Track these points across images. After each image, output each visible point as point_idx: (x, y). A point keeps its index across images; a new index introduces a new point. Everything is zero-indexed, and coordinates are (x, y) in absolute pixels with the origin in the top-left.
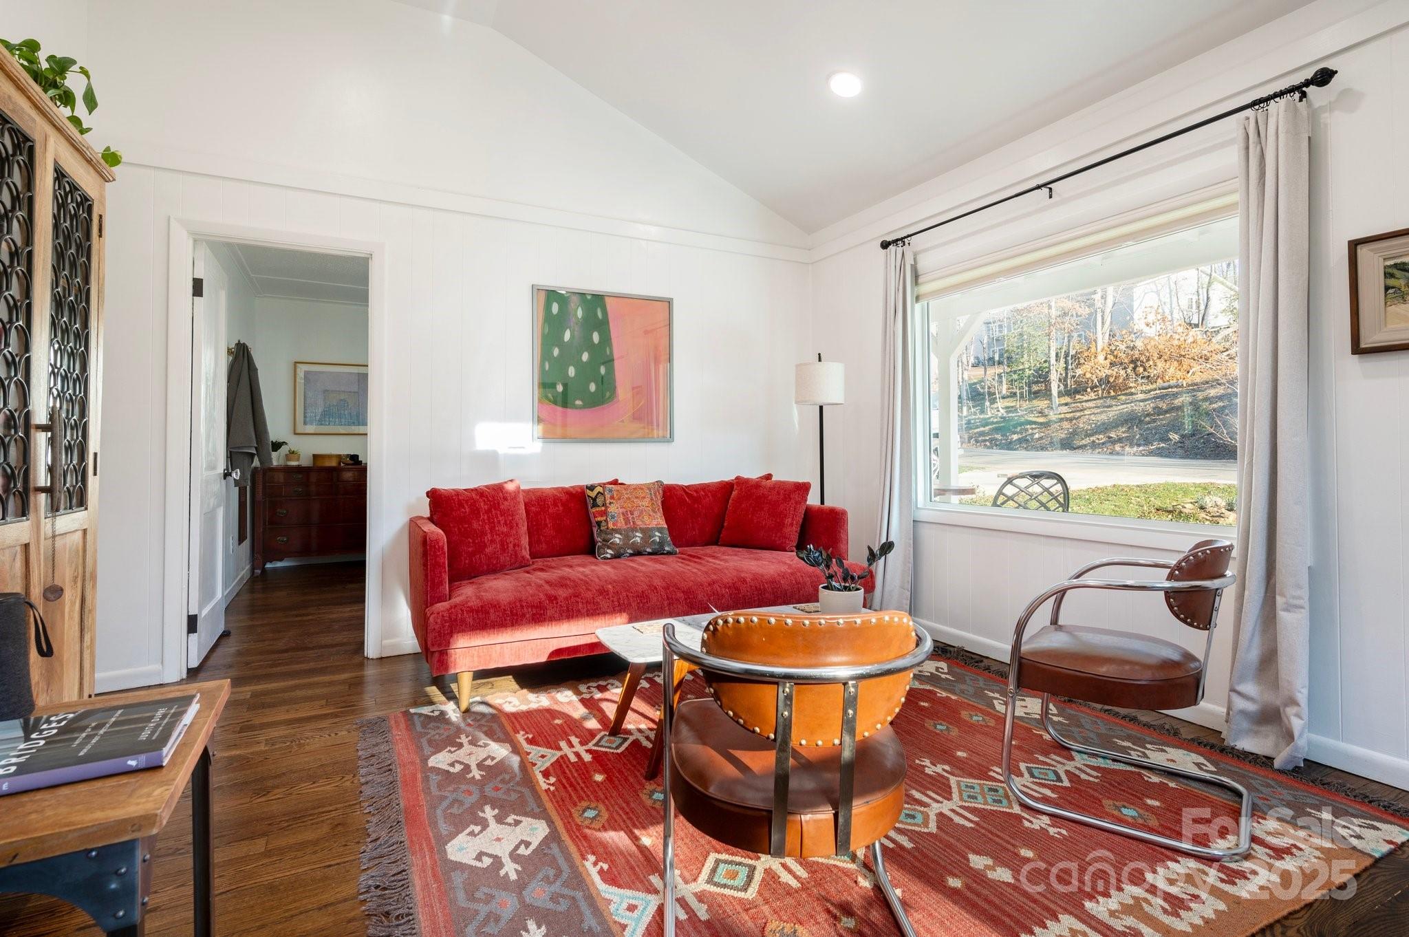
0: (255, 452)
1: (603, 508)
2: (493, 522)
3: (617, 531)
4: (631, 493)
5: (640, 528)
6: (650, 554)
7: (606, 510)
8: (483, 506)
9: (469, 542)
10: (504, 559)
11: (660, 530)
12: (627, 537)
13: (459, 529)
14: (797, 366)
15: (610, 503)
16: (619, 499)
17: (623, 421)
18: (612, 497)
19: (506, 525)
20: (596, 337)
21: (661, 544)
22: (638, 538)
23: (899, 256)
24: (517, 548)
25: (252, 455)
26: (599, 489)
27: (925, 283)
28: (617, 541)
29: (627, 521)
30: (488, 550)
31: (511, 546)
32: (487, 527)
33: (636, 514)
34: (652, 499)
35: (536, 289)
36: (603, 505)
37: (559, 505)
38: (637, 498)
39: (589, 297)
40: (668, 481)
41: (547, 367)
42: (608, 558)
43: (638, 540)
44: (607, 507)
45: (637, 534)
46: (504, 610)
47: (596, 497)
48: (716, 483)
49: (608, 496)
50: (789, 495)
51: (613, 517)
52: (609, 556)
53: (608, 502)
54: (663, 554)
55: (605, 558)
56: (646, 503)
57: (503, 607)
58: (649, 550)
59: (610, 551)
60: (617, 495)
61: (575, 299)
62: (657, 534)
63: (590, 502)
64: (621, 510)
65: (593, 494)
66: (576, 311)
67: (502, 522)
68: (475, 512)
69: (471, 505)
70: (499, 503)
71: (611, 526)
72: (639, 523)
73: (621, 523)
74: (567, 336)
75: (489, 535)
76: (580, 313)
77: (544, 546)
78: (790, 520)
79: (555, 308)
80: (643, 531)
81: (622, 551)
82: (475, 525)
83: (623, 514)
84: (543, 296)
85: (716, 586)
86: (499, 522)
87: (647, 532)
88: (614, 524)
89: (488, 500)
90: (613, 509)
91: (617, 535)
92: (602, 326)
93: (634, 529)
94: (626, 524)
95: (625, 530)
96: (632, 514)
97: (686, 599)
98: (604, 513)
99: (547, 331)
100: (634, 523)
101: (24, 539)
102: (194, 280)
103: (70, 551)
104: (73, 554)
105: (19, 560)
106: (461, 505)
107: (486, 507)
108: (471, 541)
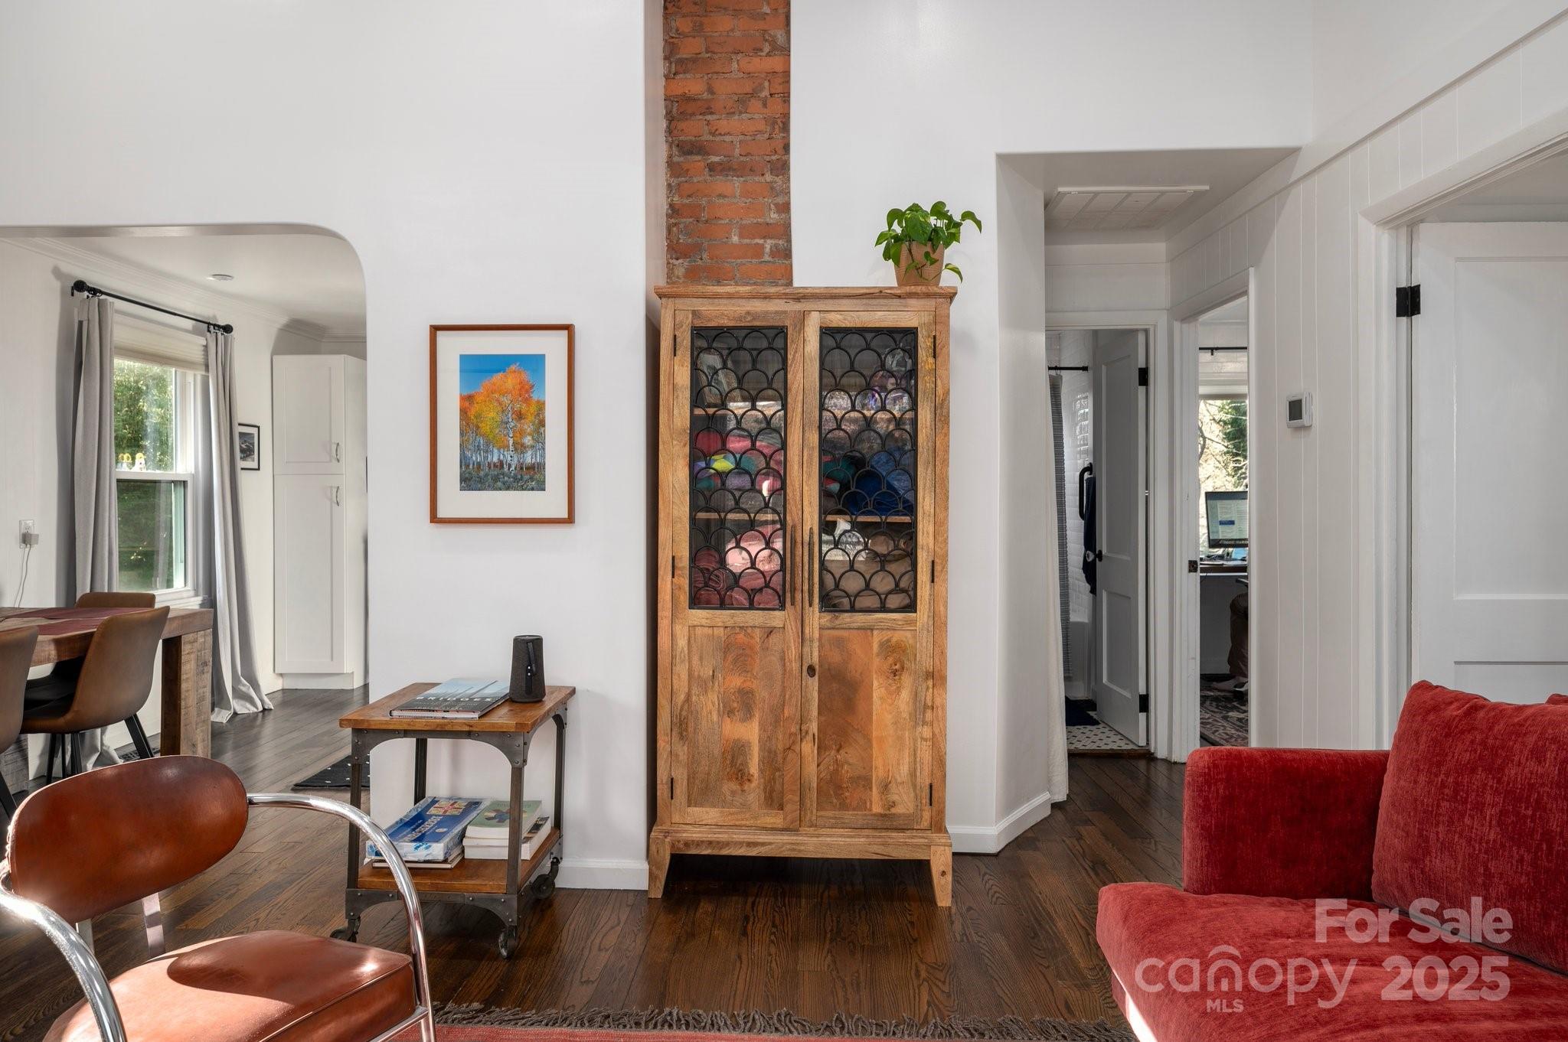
101: (777, 623)
102: (1400, 292)
103: (881, 645)
104: (890, 649)
105: (774, 639)
106: (1417, 733)
107: (1467, 756)
108: (1402, 823)
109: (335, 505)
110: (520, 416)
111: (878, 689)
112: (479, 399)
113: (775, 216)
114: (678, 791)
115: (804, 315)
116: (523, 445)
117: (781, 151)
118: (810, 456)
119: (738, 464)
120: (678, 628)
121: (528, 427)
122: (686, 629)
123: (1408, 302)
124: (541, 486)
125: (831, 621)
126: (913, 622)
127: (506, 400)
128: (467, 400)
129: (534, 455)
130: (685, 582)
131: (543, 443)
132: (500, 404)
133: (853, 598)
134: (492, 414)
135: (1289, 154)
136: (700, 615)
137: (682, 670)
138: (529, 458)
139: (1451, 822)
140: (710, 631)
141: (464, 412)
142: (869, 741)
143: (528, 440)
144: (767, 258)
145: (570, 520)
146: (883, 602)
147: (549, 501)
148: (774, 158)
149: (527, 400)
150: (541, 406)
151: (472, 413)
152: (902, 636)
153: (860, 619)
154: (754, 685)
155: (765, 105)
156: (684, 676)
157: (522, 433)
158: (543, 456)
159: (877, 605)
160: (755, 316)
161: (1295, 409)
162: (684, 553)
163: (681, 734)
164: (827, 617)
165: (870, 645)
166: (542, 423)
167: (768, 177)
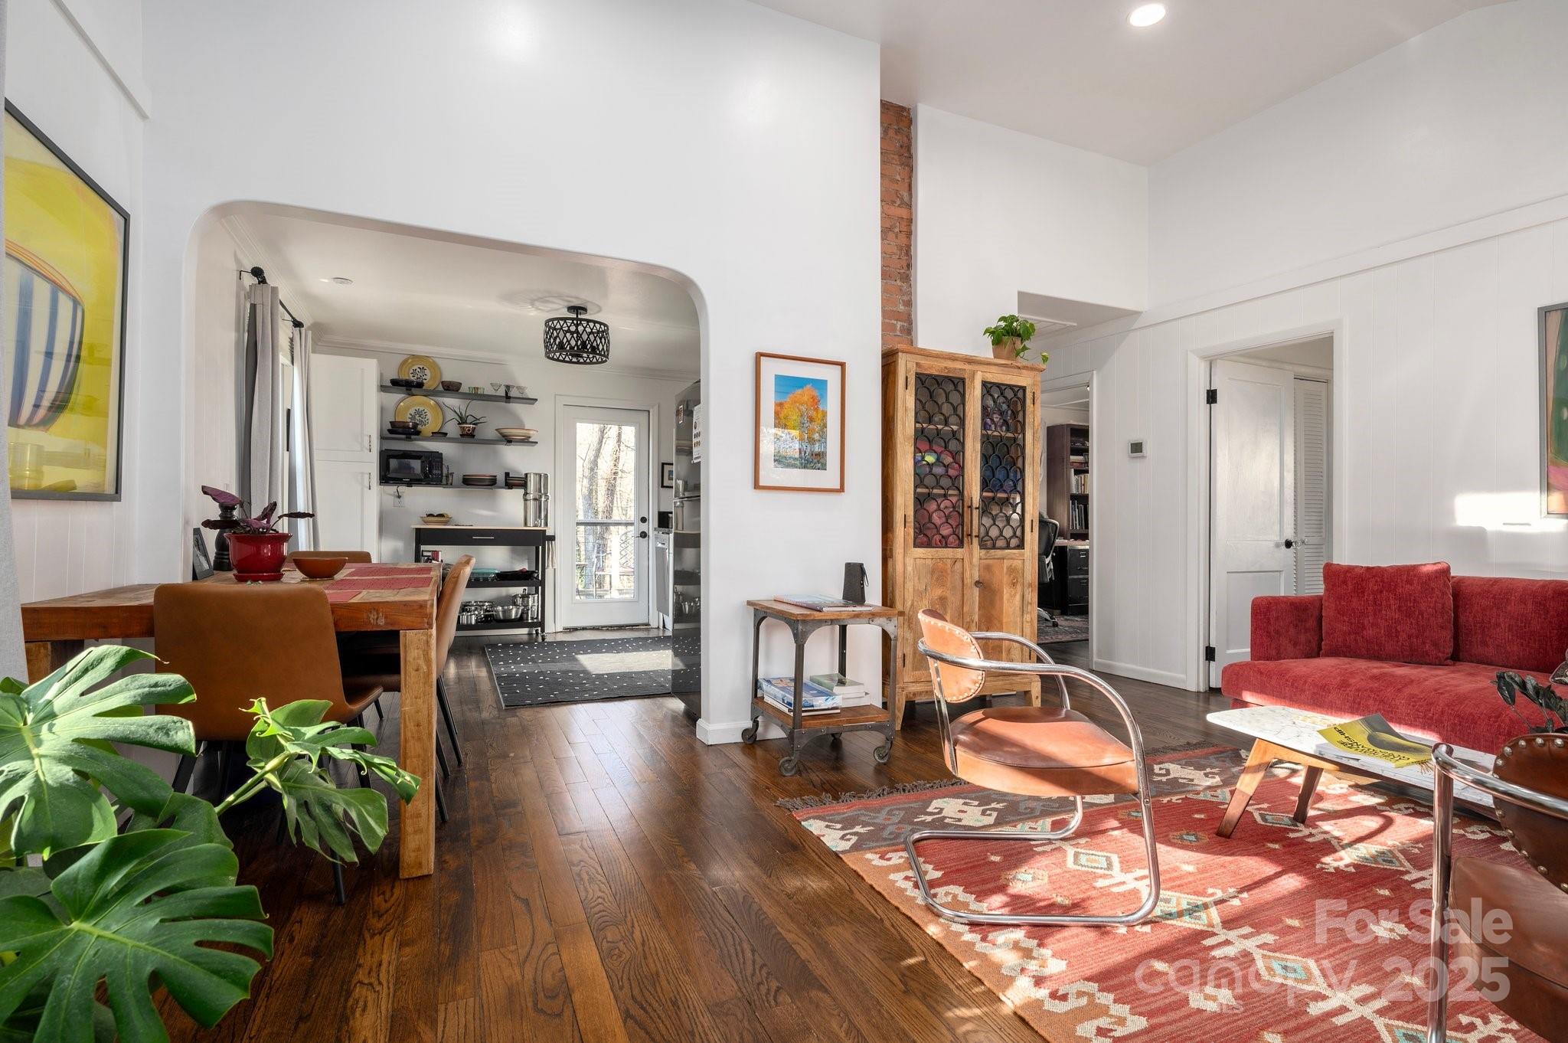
2: (1381, 605)
10: (1390, 647)
19: (1400, 610)
24: (1414, 640)
31: (1404, 636)
32: (1370, 609)
67: (1395, 607)
68: (1359, 590)
69: (1355, 583)
70: (1396, 586)
75: (1370, 617)
84: (1556, 318)
86: (1389, 607)
89: (1383, 581)
101: (959, 556)
102: (1208, 392)
103: (1008, 568)
104: (1012, 570)
105: (958, 565)
106: (1345, 582)
107: (1376, 588)
108: (1347, 619)
109: (366, 490)
110: (811, 420)
111: (1006, 592)
112: (786, 406)
113: (902, 307)
114: (907, 662)
115: (974, 374)
116: (813, 439)
117: (905, 268)
118: (976, 456)
119: (938, 460)
120: (907, 559)
121: (816, 427)
122: (912, 561)
123: (1212, 397)
124: (824, 467)
125: (985, 555)
126: (1023, 555)
127: (803, 408)
128: (779, 405)
129: (820, 446)
130: (912, 531)
131: (826, 439)
132: (800, 410)
133: (994, 541)
134: (795, 417)
135: (1135, 314)
136: (920, 552)
137: (909, 586)
138: (817, 448)
139: (1375, 614)
140: (924, 561)
141: (777, 414)
142: (1002, 624)
143: (816, 436)
144: (898, 333)
145: (842, 489)
146: (1008, 544)
147: (828, 477)
148: (902, 271)
149: (816, 410)
150: (825, 414)
151: (782, 416)
152: (1018, 563)
153: (999, 553)
154: (948, 594)
155: (897, 237)
156: (911, 590)
157: (813, 431)
158: (825, 447)
159: (1005, 545)
160: (949, 370)
161: (1137, 448)
162: (911, 513)
163: (909, 626)
164: (983, 552)
165: (1003, 568)
166: (825, 426)
167: (899, 283)
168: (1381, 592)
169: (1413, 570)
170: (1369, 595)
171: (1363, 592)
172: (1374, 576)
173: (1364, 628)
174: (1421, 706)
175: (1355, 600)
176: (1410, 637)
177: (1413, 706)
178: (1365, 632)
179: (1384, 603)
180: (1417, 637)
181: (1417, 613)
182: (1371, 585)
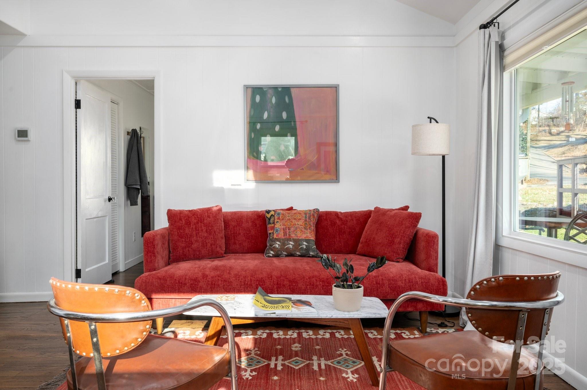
0: (139, 188)
1: (273, 225)
2: (198, 230)
3: (278, 240)
4: (292, 216)
5: (293, 239)
6: (299, 256)
7: (274, 226)
8: (194, 220)
9: (183, 241)
10: (204, 252)
11: (307, 241)
12: (283, 244)
13: (178, 233)
14: (413, 126)
15: (277, 222)
16: (283, 219)
17: (303, 169)
18: (279, 218)
19: (207, 232)
20: (284, 115)
21: (308, 249)
22: (291, 245)
23: (487, 36)
24: (213, 246)
25: (138, 189)
26: (273, 213)
27: (508, 55)
28: (277, 246)
29: (285, 234)
30: (195, 246)
31: (209, 245)
32: (194, 233)
33: (292, 229)
34: (306, 221)
35: (247, 87)
36: (273, 223)
37: (250, 222)
38: (295, 219)
39: (280, 89)
40: (323, 209)
41: (253, 136)
42: (271, 257)
43: (291, 246)
44: (275, 225)
45: (291, 243)
46: (175, 280)
47: (270, 217)
48: (360, 212)
49: (276, 217)
50: (402, 222)
51: (277, 231)
52: (271, 255)
53: (276, 221)
54: (309, 257)
55: (269, 257)
56: (301, 223)
57: (175, 278)
58: (298, 253)
59: (272, 252)
60: (282, 217)
61: (271, 91)
62: (305, 243)
63: (267, 221)
64: (282, 227)
65: (268, 216)
66: (271, 99)
67: (204, 230)
68: (188, 223)
69: (186, 220)
70: (204, 219)
71: (275, 236)
72: (293, 235)
73: (281, 235)
74: (266, 115)
75: (195, 237)
76: (274, 100)
77: (238, 246)
78: (399, 239)
79: (258, 99)
80: (295, 241)
81: (279, 253)
82: (187, 231)
83: (283, 229)
84: (250, 91)
85: (314, 280)
86: (202, 230)
87: (298, 242)
88: (277, 236)
89: (198, 217)
90: (278, 226)
91: (278, 243)
92: (289, 108)
93: (289, 239)
94: (284, 236)
95: (283, 239)
96: (289, 229)
97: (289, 286)
98: (273, 228)
99: (252, 113)
100: (289, 235)
102: (76, 101)
106: (181, 219)
107: (195, 221)
108: (184, 240)
168: (198, 223)
169: (209, 210)
170: (193, 225)
171: (190, 224)
172: (193, 215)
173: (192, 244)
174: (242, 279)
175: (187, 229)
176: (211, 245)
177: (239, 280)
178: (193, 246)
179: (200, 229)
180: (214, 245)
181: (213, 232)
182: (193, 220)
